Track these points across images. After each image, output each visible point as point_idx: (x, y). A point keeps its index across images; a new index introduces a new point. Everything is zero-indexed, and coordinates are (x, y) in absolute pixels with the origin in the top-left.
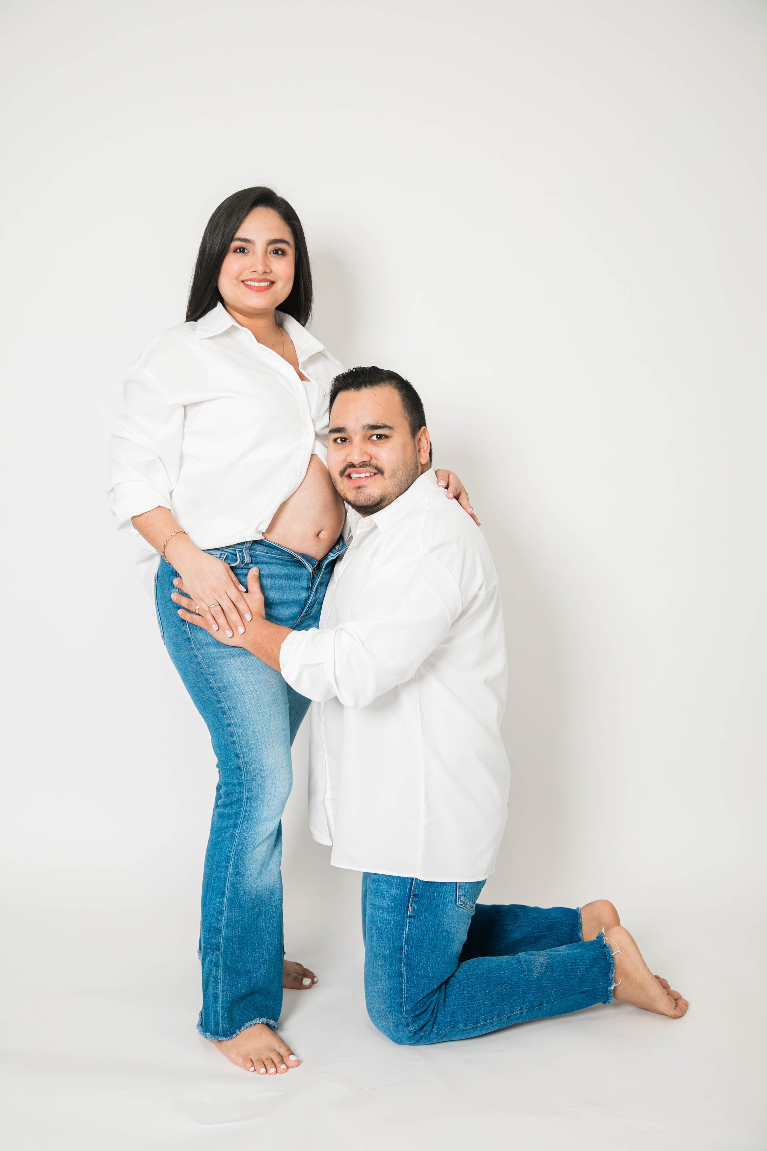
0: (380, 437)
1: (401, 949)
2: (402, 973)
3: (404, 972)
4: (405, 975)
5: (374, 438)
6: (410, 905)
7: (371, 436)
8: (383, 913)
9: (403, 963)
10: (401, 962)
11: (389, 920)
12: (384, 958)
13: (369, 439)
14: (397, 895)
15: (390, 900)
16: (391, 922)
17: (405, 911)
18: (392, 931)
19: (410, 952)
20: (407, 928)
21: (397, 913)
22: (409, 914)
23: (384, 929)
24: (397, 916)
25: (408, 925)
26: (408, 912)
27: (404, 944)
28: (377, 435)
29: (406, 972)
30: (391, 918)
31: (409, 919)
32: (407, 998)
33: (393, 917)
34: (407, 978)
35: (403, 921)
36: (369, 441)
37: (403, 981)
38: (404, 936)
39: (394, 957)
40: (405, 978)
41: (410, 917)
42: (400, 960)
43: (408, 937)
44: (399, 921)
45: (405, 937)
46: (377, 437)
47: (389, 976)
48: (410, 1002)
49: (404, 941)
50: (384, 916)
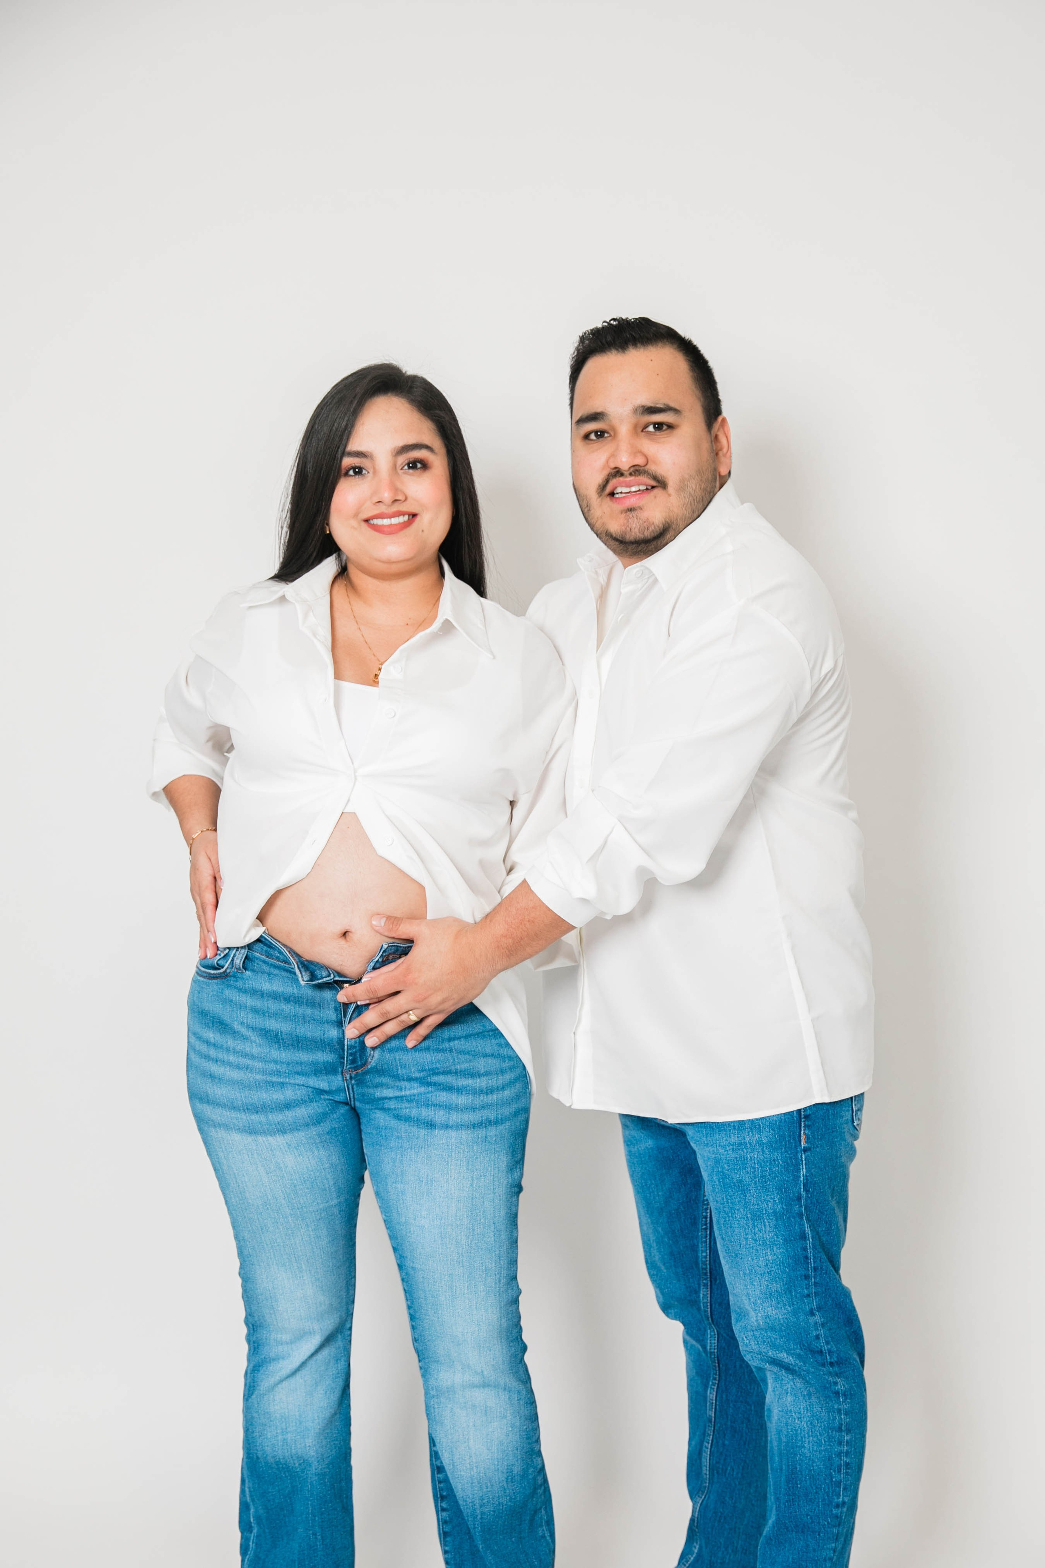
0: (659, 426)
1: (799, 1198)
2: (805, 1234)
3: (808, 1230)
4: (810, 1236)
5: (651, 428)
6: (802, 1132)
7: (646, 426)
8: (763, 1152)
9: (804, 1218)
10: (802, 1218)
11: (774, 1160)
12: (775, 1215)
13: (642, 431)
14: (781, 1122)
15: (771, 1131)
16: (779, 1163)
17: (796, 1143)
18: (782, 1176)
19: (809, 1201)
20: (804, 1167)
21: (785, 1149)
22: (803, 1146)
23: (770, 1175)
24: (785, 1152)
25: (804, 1162)
26: (801, 1143)
27: (802, 1190)
28: (654, 424)
29: (811, 1230)
30: (777, 1157)
31: (805, 1154)
32: (815, 1269)
33: (780, 1155)
34: (813, 1240)
35: (797, 1159)
36: (643, 433)
37: (808, 1245)
38: (802, 1179)
39: (791, 1212)
40: (811, 1240)
41: (805, 1150)
42: (800, 1215)
43: (807, 1179)
44: (791, 1158)
45: (804, 1181)
46: (655, 427)
47: (785, 1240)
48: (820, 1274)
49: (802, 1187)
50: (765, 1156)
